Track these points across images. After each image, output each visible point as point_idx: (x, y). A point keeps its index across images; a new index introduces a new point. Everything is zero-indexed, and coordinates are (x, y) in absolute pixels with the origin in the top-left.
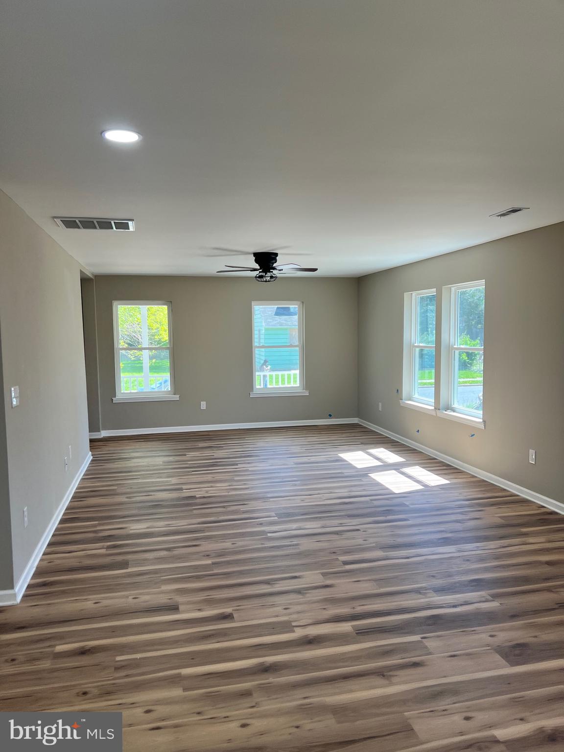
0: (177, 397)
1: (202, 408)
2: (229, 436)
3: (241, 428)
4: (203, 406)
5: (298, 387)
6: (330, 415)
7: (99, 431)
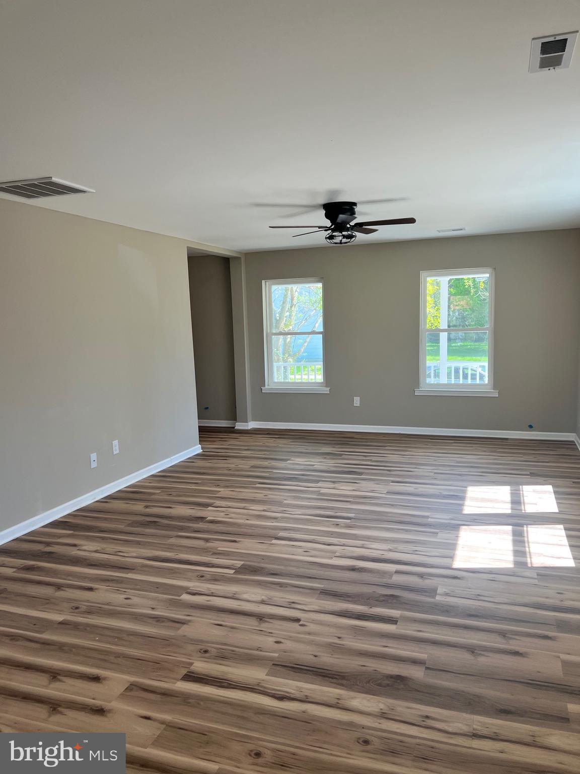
0: (326, 390)
1: (355, 405)
2: (371, 442)
3: (402, 433)
4: (357, 401)
5: (486, 385)
6: (531, 427)
7: (246, 422)
